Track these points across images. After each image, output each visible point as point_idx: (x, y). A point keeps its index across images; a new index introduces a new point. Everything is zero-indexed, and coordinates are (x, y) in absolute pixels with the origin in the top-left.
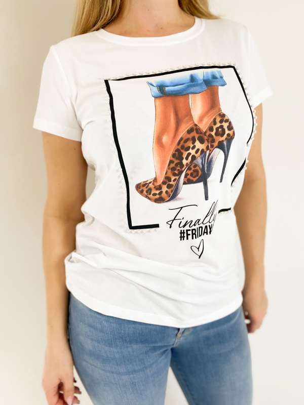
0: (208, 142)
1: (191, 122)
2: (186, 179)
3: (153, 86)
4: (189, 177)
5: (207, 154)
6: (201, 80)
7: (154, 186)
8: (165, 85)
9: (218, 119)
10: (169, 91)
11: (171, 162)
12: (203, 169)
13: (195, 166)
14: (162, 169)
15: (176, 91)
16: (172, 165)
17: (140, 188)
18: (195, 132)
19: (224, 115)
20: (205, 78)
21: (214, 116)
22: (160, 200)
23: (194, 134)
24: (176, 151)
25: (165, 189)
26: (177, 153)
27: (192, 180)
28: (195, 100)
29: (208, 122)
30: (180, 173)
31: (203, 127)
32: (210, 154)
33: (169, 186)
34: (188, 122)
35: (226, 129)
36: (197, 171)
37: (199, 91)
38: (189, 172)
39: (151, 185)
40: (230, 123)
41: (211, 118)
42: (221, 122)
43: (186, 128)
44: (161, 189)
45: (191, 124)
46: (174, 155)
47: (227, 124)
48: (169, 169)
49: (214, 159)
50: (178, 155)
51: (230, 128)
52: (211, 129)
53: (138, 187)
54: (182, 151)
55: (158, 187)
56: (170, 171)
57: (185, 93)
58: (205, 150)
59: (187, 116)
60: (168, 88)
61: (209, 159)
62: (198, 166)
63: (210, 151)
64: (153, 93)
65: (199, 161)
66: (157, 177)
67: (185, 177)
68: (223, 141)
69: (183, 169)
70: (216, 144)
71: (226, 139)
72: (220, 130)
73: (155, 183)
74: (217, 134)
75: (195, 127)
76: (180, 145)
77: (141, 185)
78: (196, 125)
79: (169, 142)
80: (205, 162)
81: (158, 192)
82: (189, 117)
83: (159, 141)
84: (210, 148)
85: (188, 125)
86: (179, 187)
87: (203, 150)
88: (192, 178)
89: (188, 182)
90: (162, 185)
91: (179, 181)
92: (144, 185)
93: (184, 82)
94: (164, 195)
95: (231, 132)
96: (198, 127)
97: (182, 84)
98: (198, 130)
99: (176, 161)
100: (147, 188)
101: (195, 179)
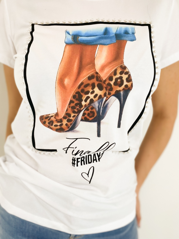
0: (106, 89)
1: (93, 70)
2: (84, 117)
3: (69, 34)
4: (86, 116)
5: (104, 100)
6: (113, 34)
7: (55, 120)
8: (80, 35)
9: (119, 71)
10: (81, 40)
11: (71, 102)
12: (98, 112)
13: (93, 108)
14: (63, 107)
15: (88, 41)
16: (72, 105)
17: (43, 120)
18: (95, 79)
19: (125, 68)
20: (118, 33)
21: (115, 67)
22: (61, 130)
23: (94, 81)
24: (76, 93)
25: (65, 122)
26: (77, 95)
27: (89, 119)
28: (101, 51)
29: (108, 72)
30: (79, 112)
31: (104, 75)
32: (106, 100)
33: (69, 121)
34: (90, 69)
35: (125, 81)
36: (93, 113)
37: (108, 43)
38: (87, 112)
39: (53, 119)
40: (129, 76)
41: (113, 68)
42: (121, 73)
43: (88, 75)
44: (62, 122)
45: (92, 72)
46: (74, 97)
47: (127, 76)
48: (69, 107)
49: (109, 105)
50: (78, 97)
51: (129, 80)
52: (111, 78)
53: (42, 118)
54: (82, 94)
55: (59, 120)
56: (70, 109)
57: (95, 43)
58: (103, 96)
59: (89, 64)
60: (81, 37)
61: (105, 105)
62: (95, 109)
63: (107, 97)
64: (66, 40)
65: (96, 104)
66: (59, 113)
67: (82, 115)
68: (120, 91)
69: (82, 109)
70: (113, 92)
71: (123, 89)
72: (119, 80)
73: (57, 117)
74: (115, 84)
75: (96, 75)
76: (81, 89)
77: (44, 117)
78: (97, 73)
79: (71, 85)
80: (101, 106)
81: (59, 124)
82: (91, 65)
83: (61, 82)
84: (108, 95)
85: (90, 72)
86: (77, 122)
87: (100, 96)
88: (88, 118)
89: (85, 119)
90: (63, 119)
91: (78, 117)
92: (46, 118)
93: (97, 34)
94: (64, 126)
95: (129, 84)
96: (98, 75)
97: (95, 36)
98: (98, 78)
99: (76, 102)
100: (49, 120)
101: (91, 119)
